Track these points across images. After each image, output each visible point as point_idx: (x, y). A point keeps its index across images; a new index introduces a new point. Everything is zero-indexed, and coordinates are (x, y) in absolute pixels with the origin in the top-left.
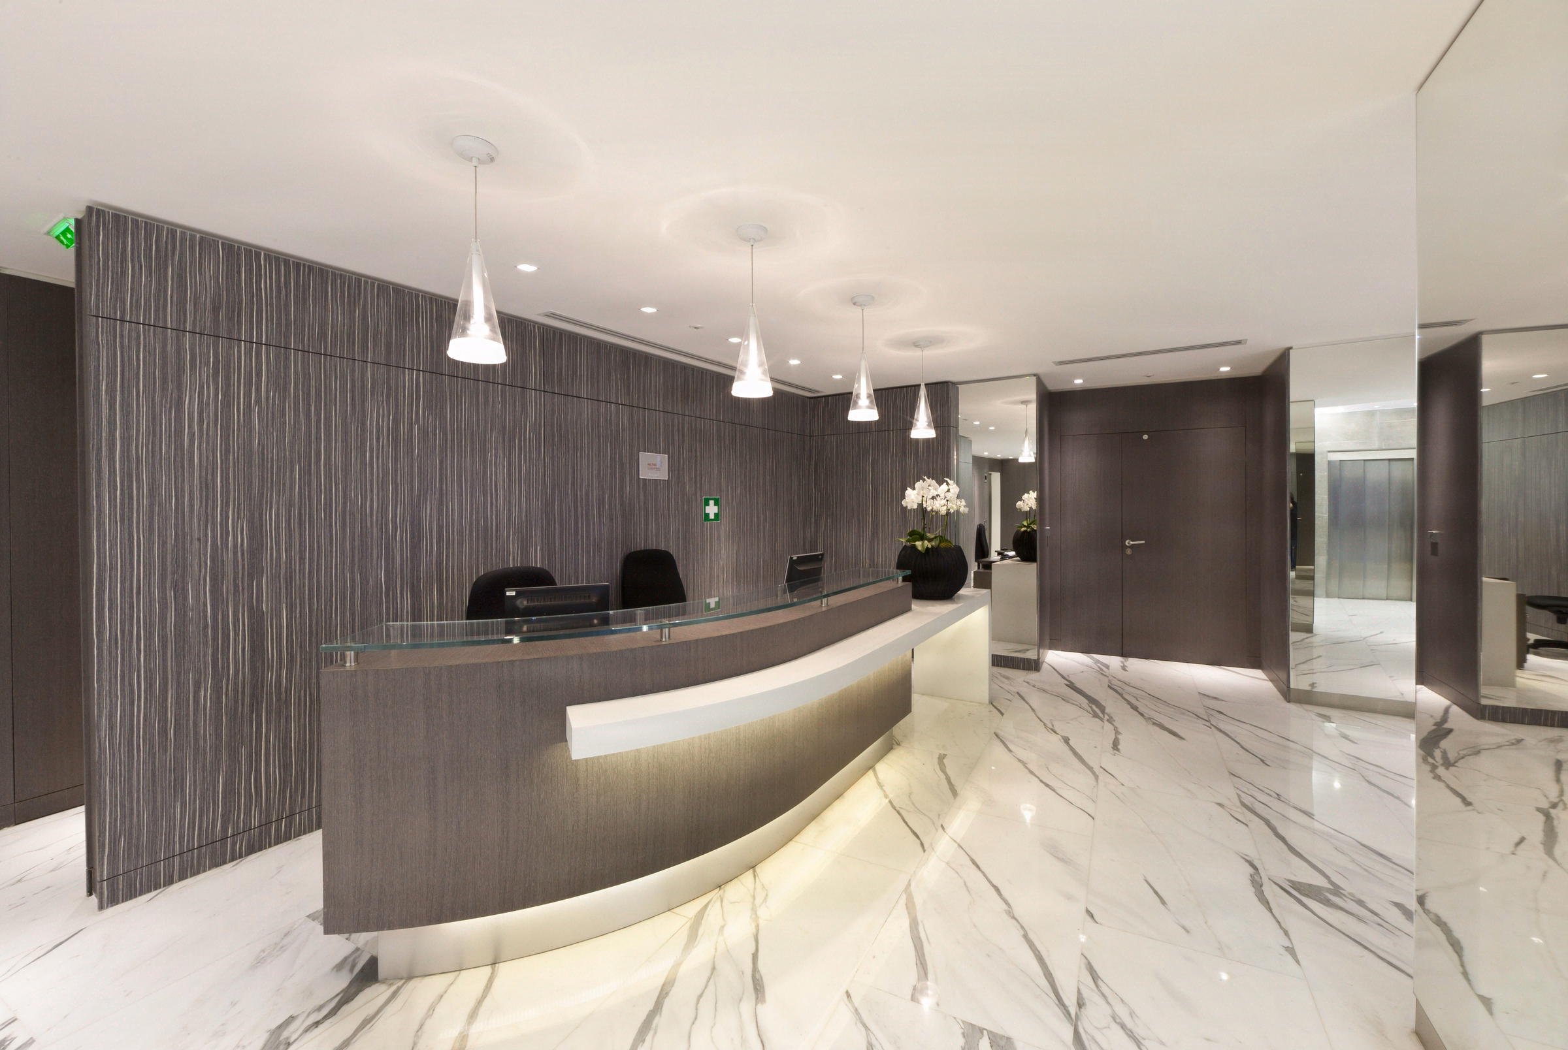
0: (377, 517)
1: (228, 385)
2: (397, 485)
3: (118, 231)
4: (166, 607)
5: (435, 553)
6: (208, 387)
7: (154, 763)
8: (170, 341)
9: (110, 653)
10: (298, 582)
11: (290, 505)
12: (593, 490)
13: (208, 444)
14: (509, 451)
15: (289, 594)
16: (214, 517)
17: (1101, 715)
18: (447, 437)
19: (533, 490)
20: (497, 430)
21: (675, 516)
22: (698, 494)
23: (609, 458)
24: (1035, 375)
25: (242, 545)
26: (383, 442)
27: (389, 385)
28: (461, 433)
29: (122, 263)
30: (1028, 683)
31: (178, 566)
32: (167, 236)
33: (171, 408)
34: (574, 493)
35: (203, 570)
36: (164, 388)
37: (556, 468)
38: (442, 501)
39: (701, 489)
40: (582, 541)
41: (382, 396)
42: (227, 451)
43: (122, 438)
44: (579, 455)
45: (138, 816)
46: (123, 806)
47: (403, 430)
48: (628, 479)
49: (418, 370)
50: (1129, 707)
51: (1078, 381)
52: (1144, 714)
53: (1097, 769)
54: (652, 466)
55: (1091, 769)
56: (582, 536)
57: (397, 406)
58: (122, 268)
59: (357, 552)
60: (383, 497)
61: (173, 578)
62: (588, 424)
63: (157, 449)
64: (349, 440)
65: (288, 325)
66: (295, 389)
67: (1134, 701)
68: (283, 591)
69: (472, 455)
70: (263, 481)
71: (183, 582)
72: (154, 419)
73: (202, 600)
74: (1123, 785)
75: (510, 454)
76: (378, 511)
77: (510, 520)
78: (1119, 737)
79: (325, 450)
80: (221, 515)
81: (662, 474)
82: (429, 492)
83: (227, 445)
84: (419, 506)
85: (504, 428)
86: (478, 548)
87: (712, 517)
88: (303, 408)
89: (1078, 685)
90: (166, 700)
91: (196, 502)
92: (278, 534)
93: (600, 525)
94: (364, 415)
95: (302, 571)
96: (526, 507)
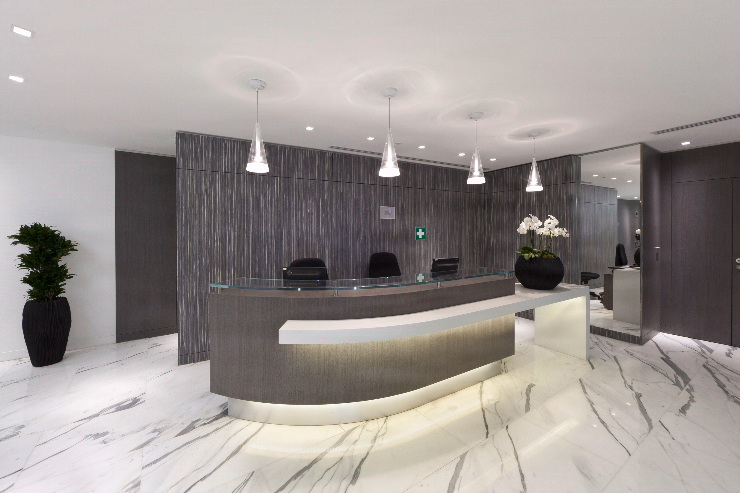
0: (264, 236)
1: (215, 189)
2: (272, 223)
3: (184, 139)
4: (197, 266)
5: (286, 251)
6: (209, 190)
7: (193, 319)
8: (198, 175)
9: (182, 281)
10: (237, 260)
11: (235, 231)
12: (356, 224)
13: (209, 210)
14: (317, 208)
15: (234, 264)
16: (211, 236)
17: (682, 384)
18: (291, 203)
19: (328, 225)
20: (312, 199)
21: (399, 237)
22: (413, 226)
23: (364, 209)
24: (640, 143)
25: (219, 246)
26: (267, 206)
27: (269, 183)
28: (297, 202)
29: (185, 150)
30: (628, 352)
31: (200, 252)
32: (197, 138)
33: (198, 198)
34: (347, 226)
35: (208, 254)
36: (197, 191)
37: (338, 215)
38: (289, 229)
39: (414, 223)
40: (351, 248)
41: (267, 189)
42: (215, 212)
43: (185, 209)
44: (349, 209)
45: (189, 336)
46: (185, 333)
47: (274, 201)
48: (374, 219)
49: (280, 177)
50: (716, 384)
51: (686, 143)
52: (729, 392)
53: (655, 422)
54: (387, 213)
55: (649, 420)
56: (350, 245)
57: (272, 192)
58: (185, 151)
59: (257, 249)
60: (267, 228)
61: (199, 257)
62: (353, 194)
63: (195, 212)
64: (254, 206)
65: (234, 164)
66: (236, 188)
67: (723, 380)
68: (232, 263)
69: (301, 211)
70: (226, 222)
71: (202, 258)
72: (194, 201)
73: (207, 264)
74: (673, 439)
75: (317, 210)
76: (265, 234)
77: (317, 238)
78: (692, 404)
79: (246, 210)
80: (213, 235)
81: (392, 217)
82: (284, 226)
83: (215, 210)
84: (280, 232)
85: (315, 198)
86: (304, 249)
87: (420, 237)
88: (239, 195)
89: (673, 360)
90: (197, 298)
91: (206, 230)
92: (231, 242)
93: (359, 240)
94: (260, 197)
95: (238, 256)
96: (324, 232)
